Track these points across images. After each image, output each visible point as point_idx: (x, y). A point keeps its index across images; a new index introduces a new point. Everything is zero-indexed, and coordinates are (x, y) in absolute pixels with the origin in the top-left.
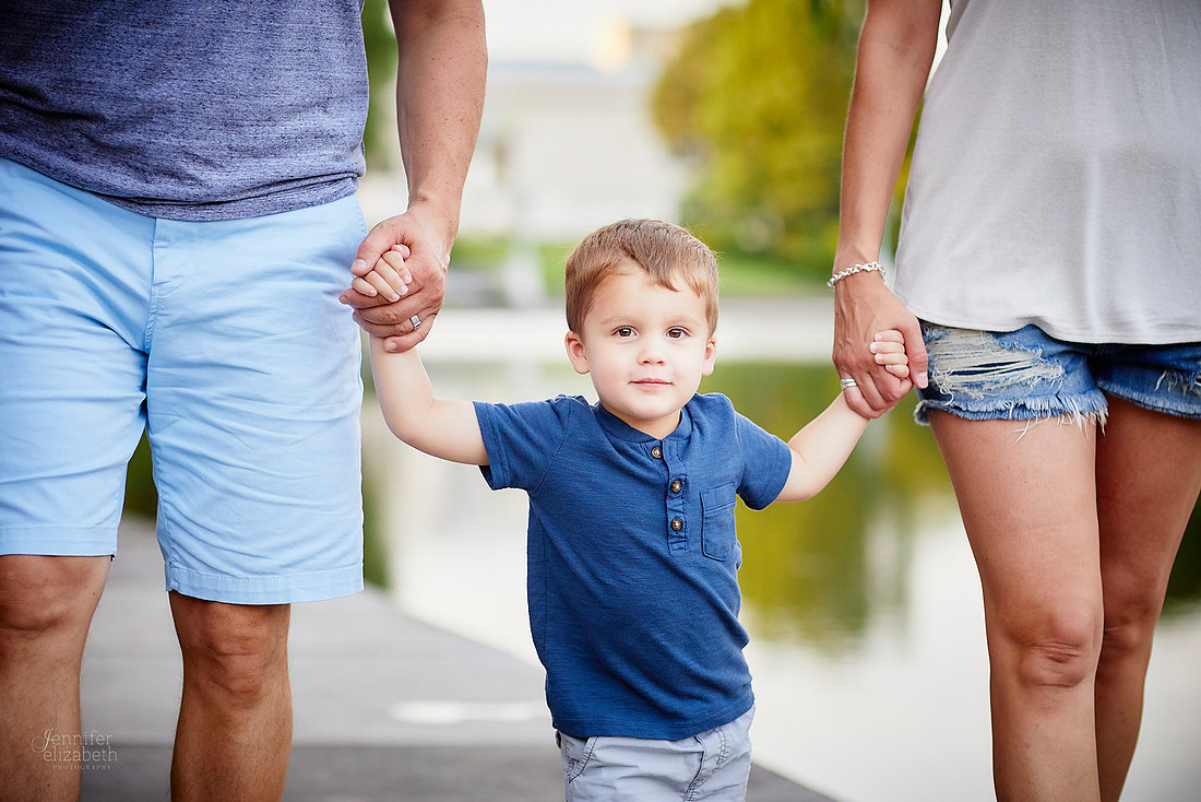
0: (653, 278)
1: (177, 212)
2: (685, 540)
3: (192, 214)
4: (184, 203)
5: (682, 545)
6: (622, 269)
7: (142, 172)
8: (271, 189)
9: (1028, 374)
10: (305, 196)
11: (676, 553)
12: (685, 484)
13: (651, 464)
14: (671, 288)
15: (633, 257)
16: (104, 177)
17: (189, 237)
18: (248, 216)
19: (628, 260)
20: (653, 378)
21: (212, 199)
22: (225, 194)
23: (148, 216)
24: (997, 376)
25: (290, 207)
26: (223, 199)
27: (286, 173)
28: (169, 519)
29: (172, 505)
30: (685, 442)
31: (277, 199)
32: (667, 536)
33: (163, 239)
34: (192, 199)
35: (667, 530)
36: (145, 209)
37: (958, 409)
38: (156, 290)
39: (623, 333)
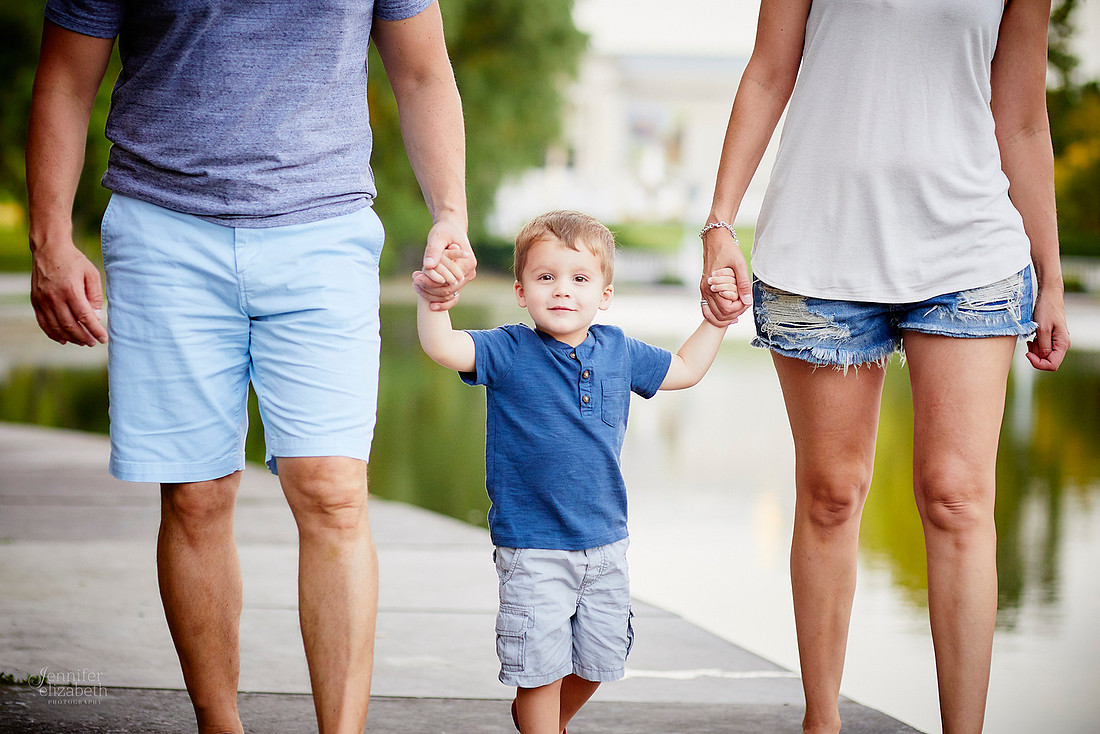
0: (563, 242)
1: (248, 222)
2: (592, 409)
3: (257, 223)
4: (252, 216)
5: (590, 413)
6: (545, 237)
7: (224, 199)
8: (311, 205)
9: (822, 332)
10: (334, 209)
11: (585, 417)
12: (591, 373)
13: (570, 361)
14: (575, 249)
15: (552, 230)
16: (198, 203)
17: (258, 238)
18: (296, 223)
19: (549, 232)
20: (562, 306)
21: (271, 213)
22: (279, 208)
23: (229, 227)
24: (805, 331)
25: (324, 216)
26: (278, 212)
27: (319, 193)
28: (266, 408)
29: (266, 398)
30: (590, 350)
31: (315, 211)
32: (580, 407)
33: (241, 241)
34: (257, 213)
35: (579, 402)
36: (227, 222)
37: (778, 347)
38: (240, 276)
39: (545, 278)
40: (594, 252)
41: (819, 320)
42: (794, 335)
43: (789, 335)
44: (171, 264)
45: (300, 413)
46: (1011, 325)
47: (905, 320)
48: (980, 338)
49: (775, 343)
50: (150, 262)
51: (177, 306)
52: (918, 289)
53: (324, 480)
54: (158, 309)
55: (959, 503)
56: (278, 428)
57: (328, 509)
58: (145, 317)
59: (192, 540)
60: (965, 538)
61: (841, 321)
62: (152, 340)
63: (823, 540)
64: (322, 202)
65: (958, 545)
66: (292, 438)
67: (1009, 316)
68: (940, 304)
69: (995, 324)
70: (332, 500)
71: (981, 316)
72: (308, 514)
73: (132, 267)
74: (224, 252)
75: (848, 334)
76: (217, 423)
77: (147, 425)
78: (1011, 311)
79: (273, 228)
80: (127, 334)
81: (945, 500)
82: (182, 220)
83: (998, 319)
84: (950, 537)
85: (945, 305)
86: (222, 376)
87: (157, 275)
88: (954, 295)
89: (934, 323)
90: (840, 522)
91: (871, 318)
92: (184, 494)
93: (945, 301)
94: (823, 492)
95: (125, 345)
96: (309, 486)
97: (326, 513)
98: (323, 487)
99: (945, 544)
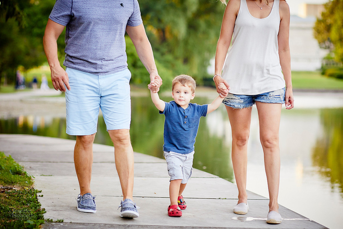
0: (182, 85)
1: (102, 74)
2: (186, 125)
3: (104, 74)
4: (103, 72)
6: (178, 83)
7: (96, 68)
9: (237, 101)
10: (120, 70)
11: (185, 127)
12: (187, 117)
14: (185, 86)
15: (180, 81)
20: (181, 99)
21: (107, 71)
22: (109, 70)
25: (118, 71)
30: (188, 110)
31: (116, 70)
33: (100, 78)
35: (184, 123)
36: (97, 74)
37: (226, 104)
38: (100, 87)
39: (178, 92)
40: (189, 87)
41: (236, 98)
42: (230, 101)
43: (229, 101)
44: (84, 84)
45: (115, 119)
46: (281, 101)
47: (257, 99)
48: (274, 103)
49: (225, 103)
50: (78, 84)
51: (85, 94)
52: (260, 91)
53: (120, 134)
54: (81, 95)
55: (271, 141)
56: (109, 123)
57: (121, 140)
58: (77, 97)
59: (85, 148)
60: (273, 149)
61: (241, 98)
62: (79, 102)
63: (240, 149)
64: (118, 68)
65: (271, 151)
66: (113, 125)
67: (280, 99)
68: (265, 95)
69: (277, 100)
70: (122, 138)
71: (274, 98)
72: (117, 142)
73: (74, 85)
74: (96, 81)
75: (243, 102)
76: (93, 122)
77: (77, 122)
78: (281, 98)
79: (107, 75)
80: (72, 101)
81: (268, 141)
82: (86, 74)
83: (278, 99)
84: (269, 149)
85: (266, 95)
86: (94, 110)
87: (80, 87)
88: (268, 93)
89: (263, 100)
90: (244, 145)
91: (249, 98)
92: (84, 138)
93: (266, 94)
94: (240, 138)
95: (71, 103)
96: (117, 135)
97: (121, 141)
98: (120, 135)
99: (268, 151)
